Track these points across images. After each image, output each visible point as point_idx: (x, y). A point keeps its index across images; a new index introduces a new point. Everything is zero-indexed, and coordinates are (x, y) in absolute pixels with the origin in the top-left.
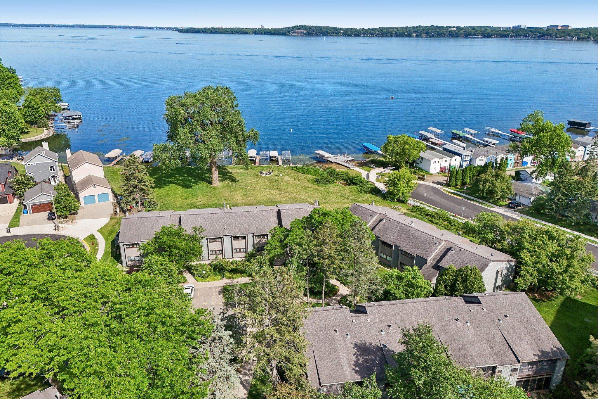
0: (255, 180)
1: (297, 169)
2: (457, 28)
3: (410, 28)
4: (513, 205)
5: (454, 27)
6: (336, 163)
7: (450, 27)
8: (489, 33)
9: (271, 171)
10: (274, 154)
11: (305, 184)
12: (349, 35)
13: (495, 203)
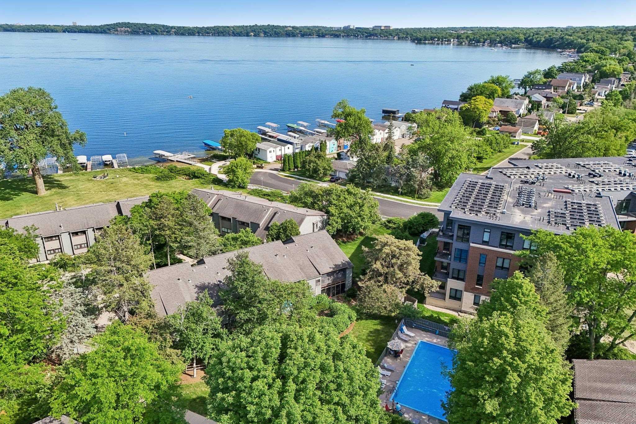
0: (90, 185)
1: (135, 170)
2: (293, 27)
3: (246, 27)
4: (334, 180)
5: (290, 27)
6: (177, 161)
7: (286, 27)
8: (322, 33)
9: (106, 175)
10: (107, 158)
11: (145, 182)
12: (183, 34)
13: (321, 180)
